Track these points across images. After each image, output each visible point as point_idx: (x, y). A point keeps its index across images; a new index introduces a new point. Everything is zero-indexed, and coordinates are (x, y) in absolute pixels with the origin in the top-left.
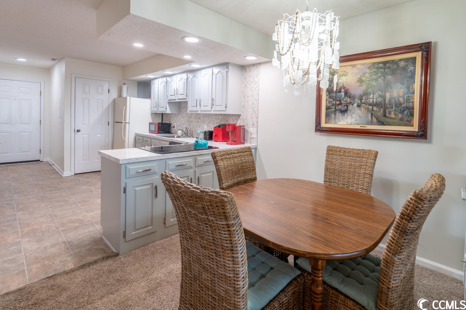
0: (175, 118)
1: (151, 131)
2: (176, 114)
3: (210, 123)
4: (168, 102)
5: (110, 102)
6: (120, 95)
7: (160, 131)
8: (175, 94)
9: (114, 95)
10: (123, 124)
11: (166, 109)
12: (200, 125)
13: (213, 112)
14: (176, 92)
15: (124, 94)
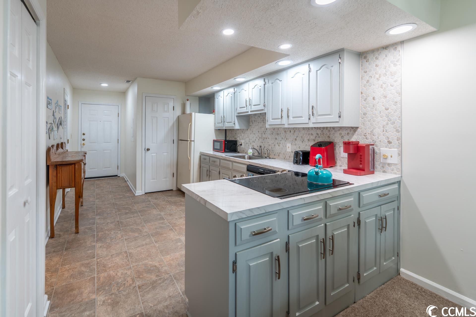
0: (243, 134)
1: (215, 149)
2: (243, 129)
3: (296, 139)
4: (237, 116)
5: (175, 120)
6: (184, 112)
7: (226, 150)
8: (246, 106)
9: (178, 112)
10: (189, 142)
11: (234, 124)
12: (280, 143)
13: (311, 125)
14: (249, 102)
15: (188, 111)
